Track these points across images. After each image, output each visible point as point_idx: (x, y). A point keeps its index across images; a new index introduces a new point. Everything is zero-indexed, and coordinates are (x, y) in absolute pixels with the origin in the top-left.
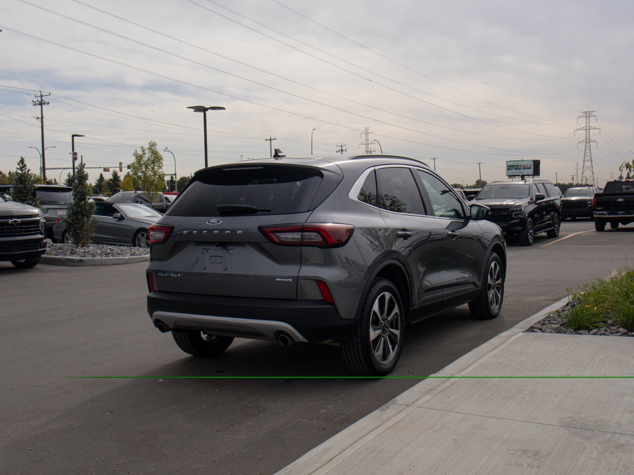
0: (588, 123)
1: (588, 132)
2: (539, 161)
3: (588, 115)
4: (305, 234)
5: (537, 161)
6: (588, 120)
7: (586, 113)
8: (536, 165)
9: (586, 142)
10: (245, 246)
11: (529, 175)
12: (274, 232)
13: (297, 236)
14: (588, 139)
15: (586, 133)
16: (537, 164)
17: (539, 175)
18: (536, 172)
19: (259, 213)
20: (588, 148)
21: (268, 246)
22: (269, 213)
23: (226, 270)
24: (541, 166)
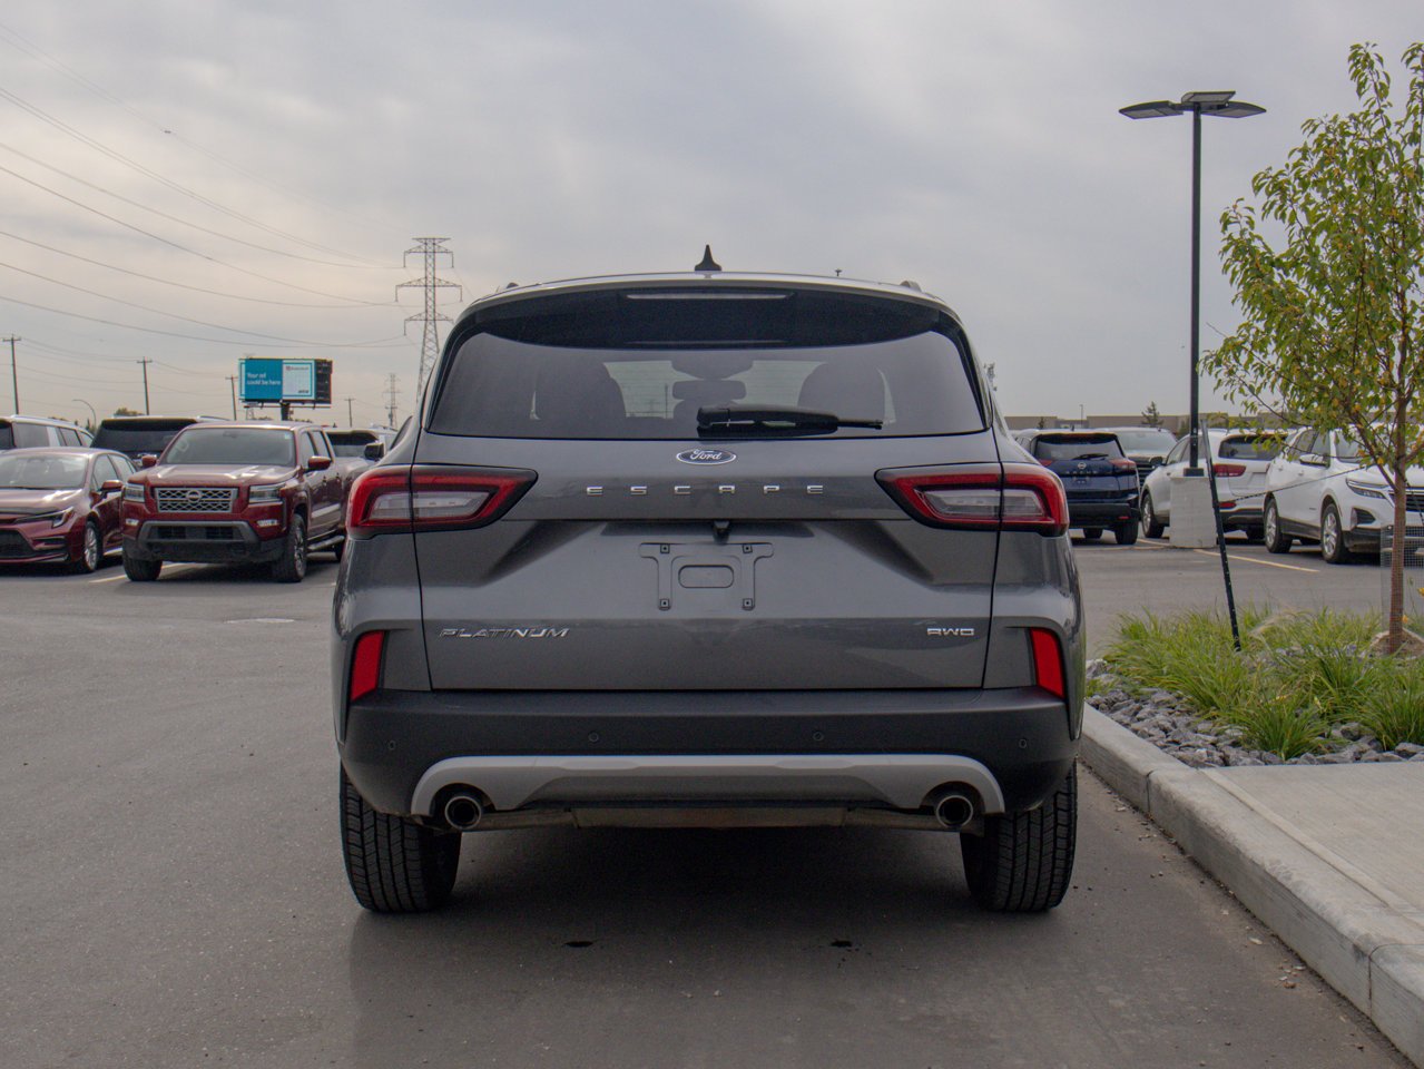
0: (430, 269)
1: (430, 295)
2: (330, 363)
3: (430, 247)
4: (1008, 493)
5: (325, 362)
6: (430, 261)
7: (425, 241)
8: (322, 375)
9: (426, 320)
10: (810, 535)
11: (303, 402)
12: (923, 488)
13: (985, 499)
14: (430, 310)
15: (426, 294)
16: (323, 371)
17: (329, 402)
18: (323, 394)
19: (841, 431)
20: (431, 336)
21: (903, 530)
22: (874, 432)
23: (752, 608)
24: (333, 376)
